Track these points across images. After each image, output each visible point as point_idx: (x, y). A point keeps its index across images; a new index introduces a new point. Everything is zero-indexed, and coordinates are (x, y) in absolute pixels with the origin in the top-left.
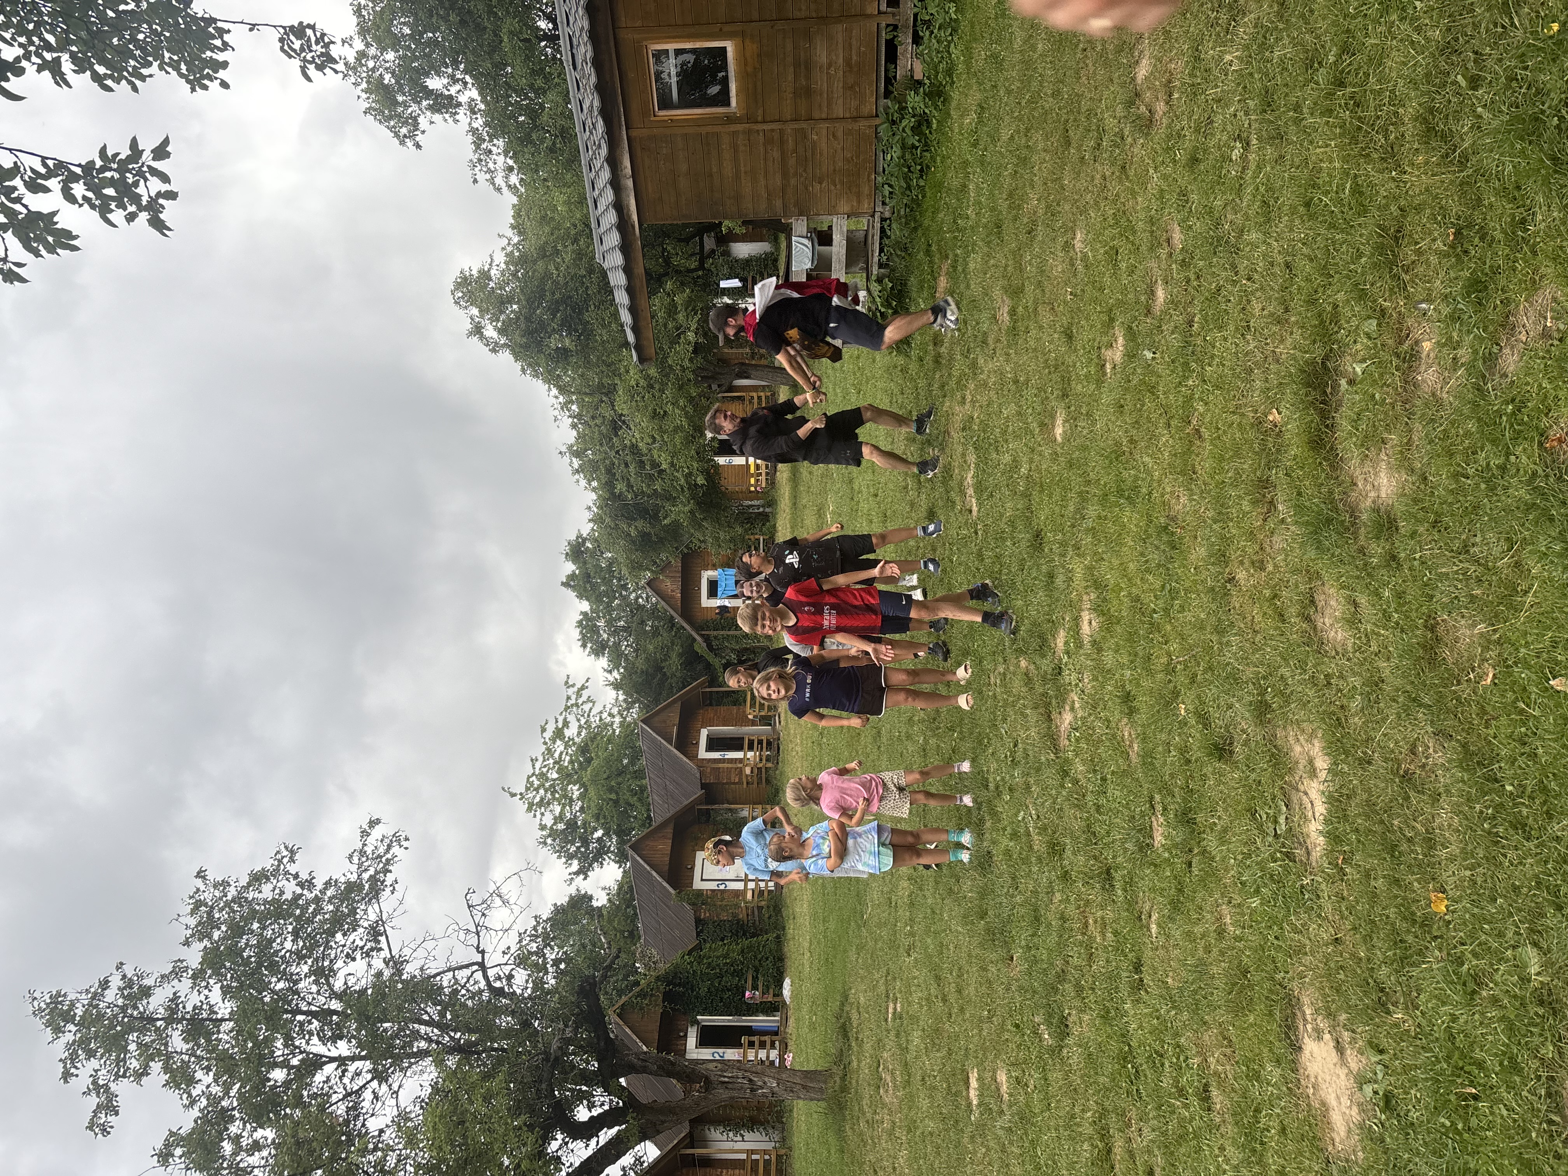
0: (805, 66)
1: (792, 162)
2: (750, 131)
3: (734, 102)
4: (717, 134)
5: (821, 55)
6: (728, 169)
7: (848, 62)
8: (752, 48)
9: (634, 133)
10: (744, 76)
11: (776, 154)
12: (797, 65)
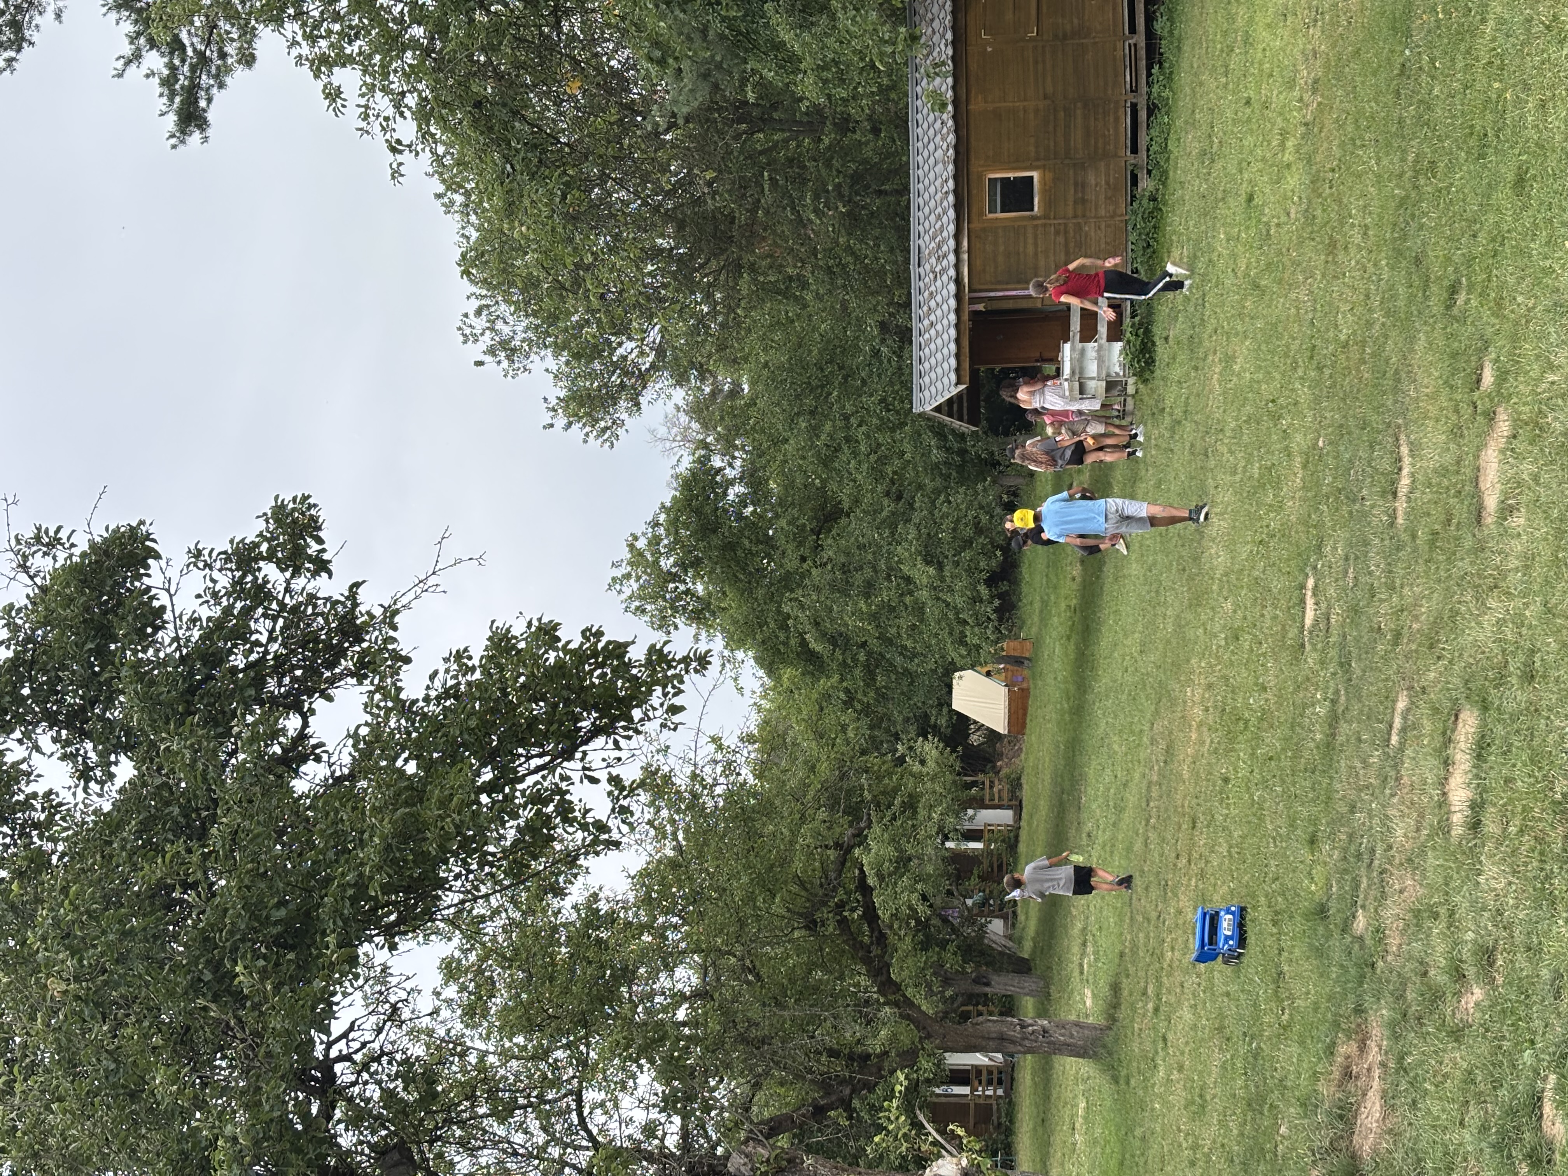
0: (1080, 186)
1: (1072, 245)
2: (1045, 225)
3: (1036, 208)
4: (1025, 227)
5: (1092, 179)
6: (1030, 249)
7: (1108, 183)
8: (1049, 175)
9: (972, 226)
10: (1044, 192)
11: (1061, 239)
12: (1076, 184)
